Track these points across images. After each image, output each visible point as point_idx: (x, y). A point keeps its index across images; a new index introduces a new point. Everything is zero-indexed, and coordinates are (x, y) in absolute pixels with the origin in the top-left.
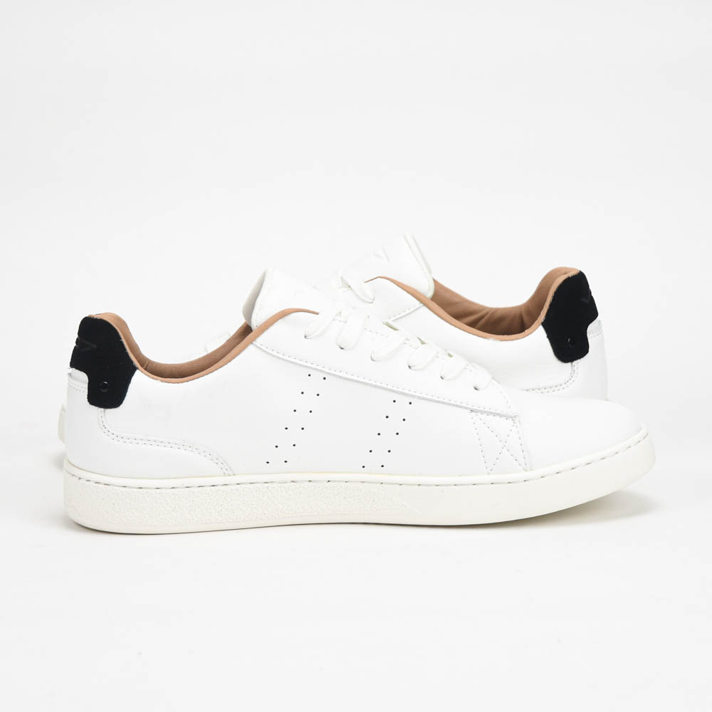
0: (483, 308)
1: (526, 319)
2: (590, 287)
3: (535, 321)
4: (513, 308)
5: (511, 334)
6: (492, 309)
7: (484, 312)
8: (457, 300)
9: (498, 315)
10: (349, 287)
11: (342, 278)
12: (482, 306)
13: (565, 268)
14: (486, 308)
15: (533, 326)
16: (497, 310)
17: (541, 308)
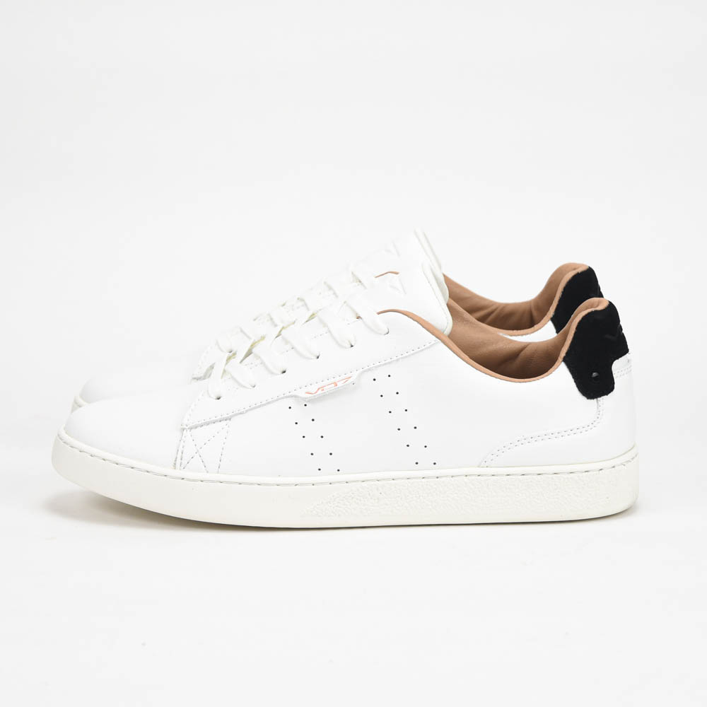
0: (493, 303)
1: (535, 314)
2: (599, 283)
3: (544, 316)
4: (523, 303)
5: (520, 329)
6: (500, 304)
7: (493, 308)
8: (467, 295)
9: (507, 310)
10: (360, 282)
11: (352, 273)
12: (491, 302)
13: (574, 264)
14: (495, 303)
15: (543, 321)
16: (507, 305)
17: (550, 304)
